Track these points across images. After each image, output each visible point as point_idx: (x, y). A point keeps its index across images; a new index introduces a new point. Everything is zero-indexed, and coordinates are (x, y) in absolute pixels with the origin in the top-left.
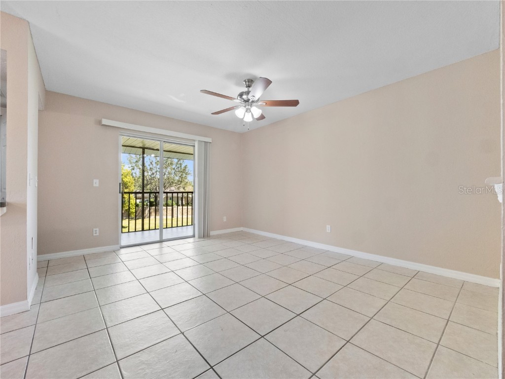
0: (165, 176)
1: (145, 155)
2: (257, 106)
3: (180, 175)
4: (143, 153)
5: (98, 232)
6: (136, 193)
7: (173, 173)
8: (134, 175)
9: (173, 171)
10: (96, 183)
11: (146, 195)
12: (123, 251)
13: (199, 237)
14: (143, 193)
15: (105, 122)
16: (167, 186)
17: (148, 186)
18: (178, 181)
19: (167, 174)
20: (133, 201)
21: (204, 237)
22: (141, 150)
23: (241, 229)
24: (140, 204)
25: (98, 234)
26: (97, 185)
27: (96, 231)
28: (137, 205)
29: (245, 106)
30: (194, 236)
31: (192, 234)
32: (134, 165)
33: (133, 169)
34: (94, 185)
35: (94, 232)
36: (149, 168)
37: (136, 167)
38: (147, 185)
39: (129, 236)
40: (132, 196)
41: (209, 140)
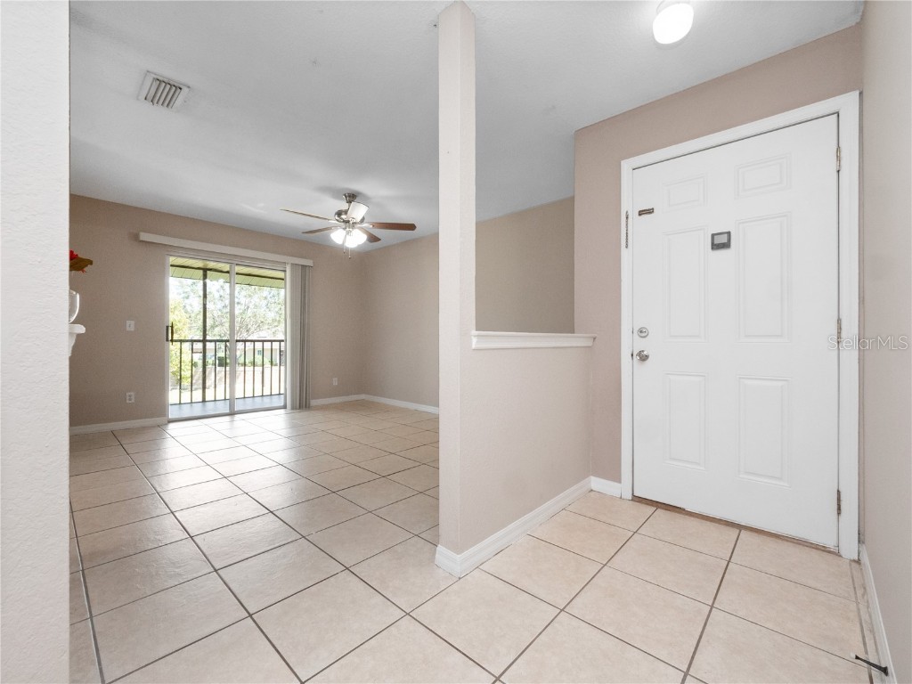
0: (249, 310)
1: (208, 281)
2: (361, 229)
3: (277, 310)
4: (205, 277)
5: (133, 398)
6: (193, 341)
7: (264, 305)
8: (189, 308)
9: (264, 302)
10: (130, 325)
11: (210, 346)
12: (171, 426)
13: (293, 408)
14: (204, 341)
15: (144, 236)
16: (252, 329)
17: (217, 329)
18: (274, 320)
19: (251, 306)
20: (186, 357)
21: (300, 407)
22: (201, 272)
23: (363, 397)
24: (200, 363)
25: (133, 401)
26: (132, 329)
27: (130, 396)
28: (193, 365)
29: (345, 229)
30: (285, 407)
31: (282, 404)
32: (188, 289)
33: (187, 298)
34: (128, 329)
35: (128, 398)
36: (217, 295)
37: (192, 294)
38: (213, 327)
39: (180, 408)
40: (186, 346)
41: (308, 262)
